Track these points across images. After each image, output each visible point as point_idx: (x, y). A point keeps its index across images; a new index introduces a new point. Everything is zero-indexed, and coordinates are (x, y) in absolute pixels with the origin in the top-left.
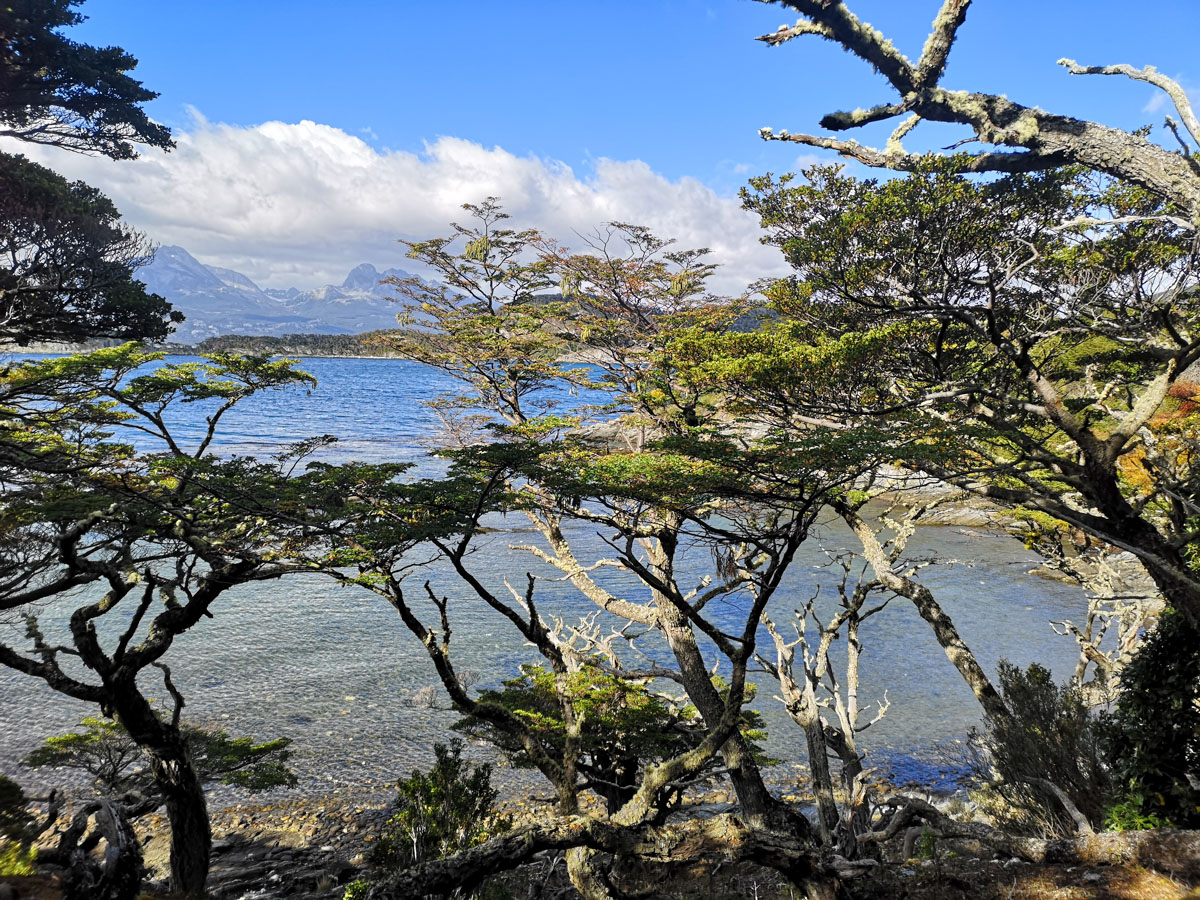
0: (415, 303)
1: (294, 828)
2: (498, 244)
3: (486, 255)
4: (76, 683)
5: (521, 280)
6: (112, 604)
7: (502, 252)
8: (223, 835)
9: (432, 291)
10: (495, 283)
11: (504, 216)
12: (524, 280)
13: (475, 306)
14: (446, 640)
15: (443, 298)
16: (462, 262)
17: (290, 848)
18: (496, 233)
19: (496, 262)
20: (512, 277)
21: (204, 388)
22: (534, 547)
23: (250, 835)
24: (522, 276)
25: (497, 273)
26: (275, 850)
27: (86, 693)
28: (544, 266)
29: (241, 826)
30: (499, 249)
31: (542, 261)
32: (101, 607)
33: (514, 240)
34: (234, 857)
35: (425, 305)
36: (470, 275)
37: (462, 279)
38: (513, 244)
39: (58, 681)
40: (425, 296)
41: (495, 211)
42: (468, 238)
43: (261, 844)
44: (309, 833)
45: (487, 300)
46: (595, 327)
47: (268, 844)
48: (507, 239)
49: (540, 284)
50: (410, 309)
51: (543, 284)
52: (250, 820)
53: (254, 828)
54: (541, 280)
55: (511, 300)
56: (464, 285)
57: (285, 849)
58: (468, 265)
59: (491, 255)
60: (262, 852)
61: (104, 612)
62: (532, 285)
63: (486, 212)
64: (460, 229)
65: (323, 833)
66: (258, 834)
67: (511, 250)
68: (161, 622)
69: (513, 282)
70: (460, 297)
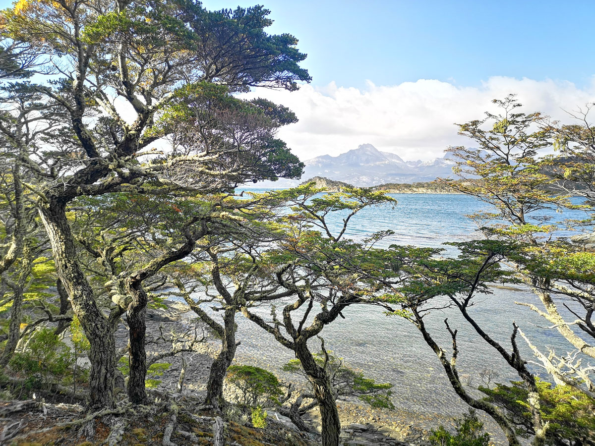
0: (464, 161)
1: (398, 429)
2: (513, 122)
3: (505, 130)
4: (286, 340)
5: (528, 142)
6: (299, 305)
7: (516, 127)
8: (364, 423)
9: (472, 153)
10: (511, 146)
11: (519, 105)
12: (530, 143)
13: (497, 160)
14: (455, 356)
15: (479, 157)
16: (491, 135)
17: (395, 439)
18: (513, 115)
19: (512, 134)
20: (522, 141)
21: (342, 204)
22: (532, 305)
23: (376, 426)
24: (528, 140)
25: (513, 139)
26: (387, 438)
27: (289, 345)
28: (544, 133)
29: (373, 421)
30: (515, 126)
31: (542, 130)
32: (295, 306)
33: (525, 119)
34: (369, 436)
35: (468, 162)
36: (494, 142)
37: (490, 145)
38: (523, 122)
39: (279, 338)
40: (468, 156)
41: (513, 103)
42: (495, 121)
43: (381, 433)
44: (405, 434)
45: (505, 157)
46: (575, 169)
47: (384, 434)
48: (519, 119)
49: (540, 145)
50: (460, 164)
51: (543, 145)
52: (377, 419)
53: (378, 424)
54: (541, 143)
55: (521, 156)
56: (492, 149)
57: (392, 439)
58: (494, 136)
59: (508, 129)
60: (381, 437)
61: (296, 309)
62: (535, 146)
63: (507, 104)
64: (490, 115)
65: (412, 436)
66: (380, 427)
67: (523, 126)
68: (319, 317)
69: (523, 144)
70: (489, 156)
